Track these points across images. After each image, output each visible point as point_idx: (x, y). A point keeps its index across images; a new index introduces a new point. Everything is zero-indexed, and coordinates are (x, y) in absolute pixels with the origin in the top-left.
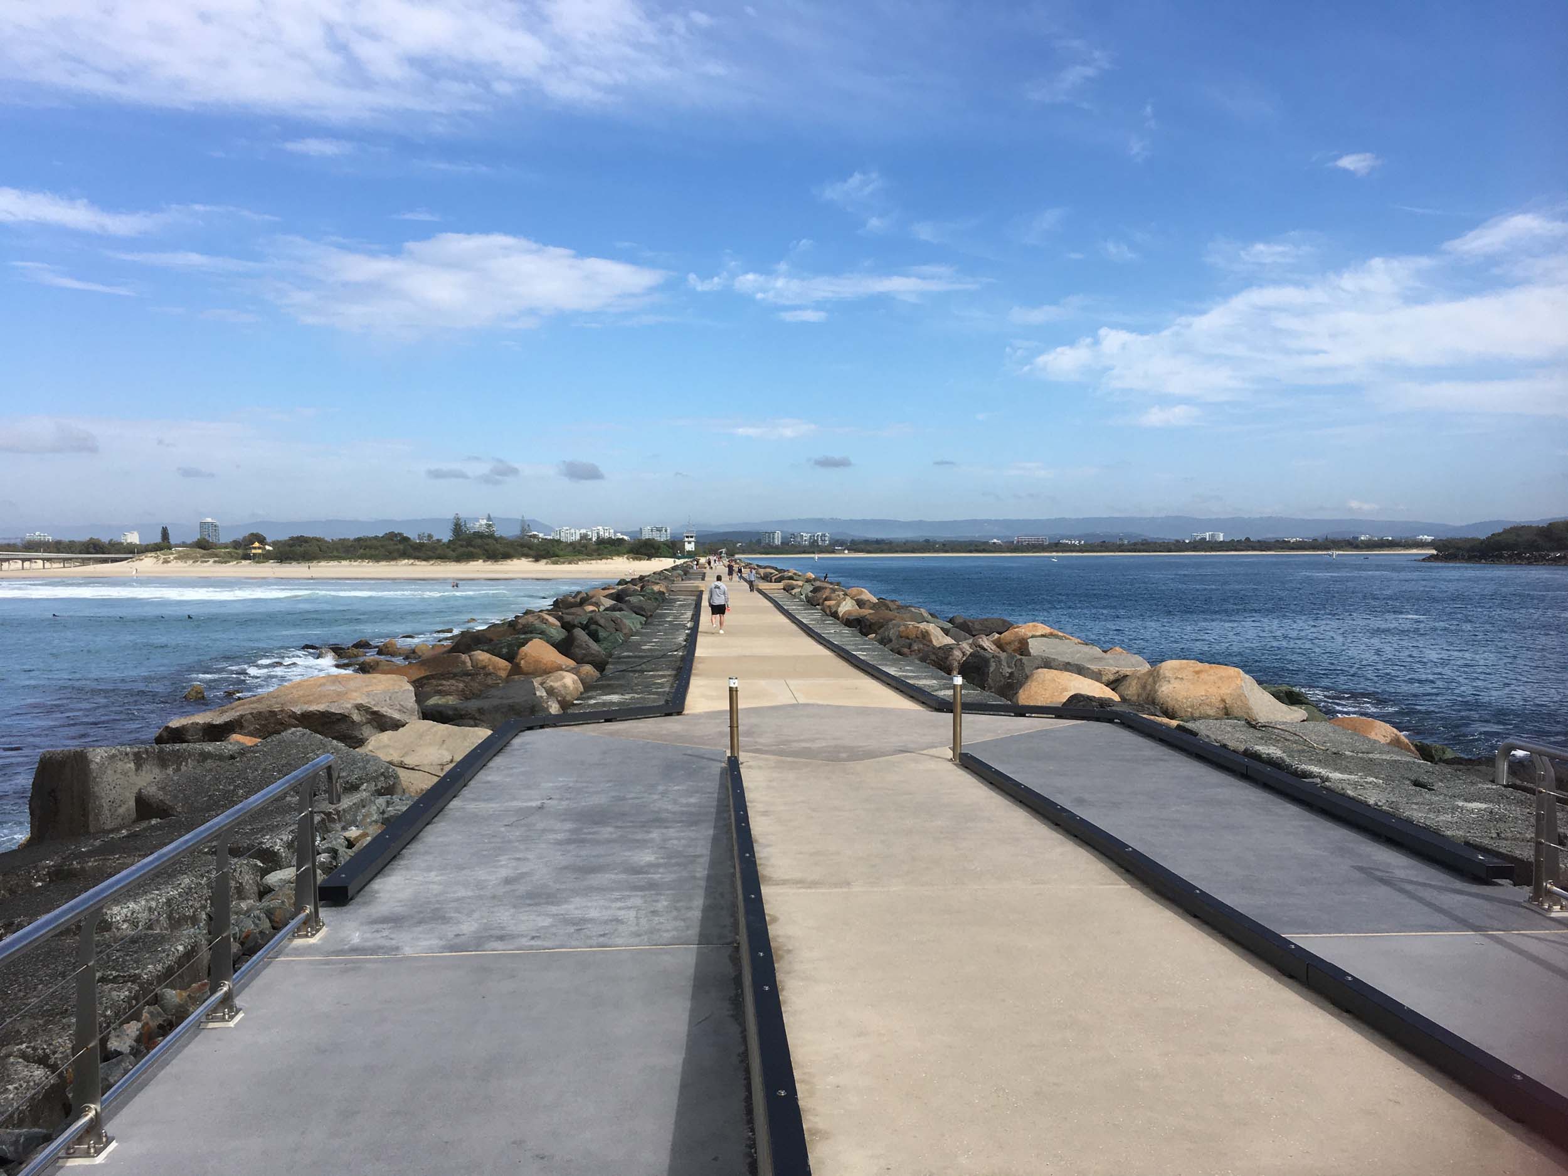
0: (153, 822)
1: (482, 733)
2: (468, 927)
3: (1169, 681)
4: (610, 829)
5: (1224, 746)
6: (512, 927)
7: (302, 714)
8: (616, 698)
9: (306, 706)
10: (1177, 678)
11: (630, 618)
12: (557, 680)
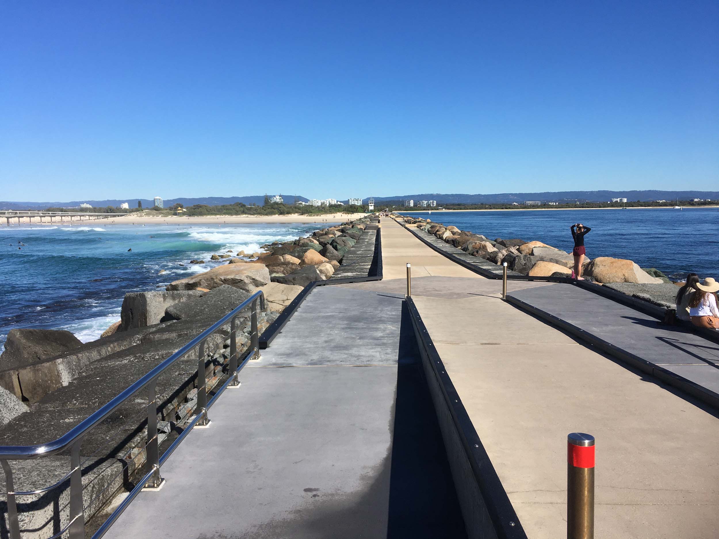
1: (302, 288)
2: (315, 357)
5: (624, 294)
6: (332, 357)
7: (225, 279)
8: (350, 274)
9: (226, 276)
10: (603, 265)
11: (350, 240)
12: (323, 267)
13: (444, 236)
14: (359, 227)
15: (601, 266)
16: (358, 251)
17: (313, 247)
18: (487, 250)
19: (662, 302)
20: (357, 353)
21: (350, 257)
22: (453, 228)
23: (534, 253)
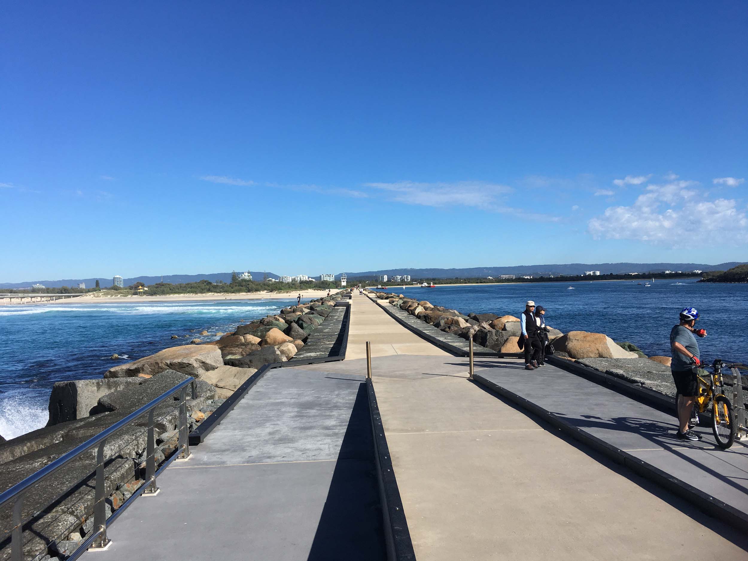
0: (107, 413)
1: (254, 371)
2: (254, 453)
4: (315, 411)
5: (597, 370)
6: (274, 453)
7: (170, 364)
8: (313, 354)
9: (173, 360)
10: (576, 339)
11: (317, 318)
12: (285, 347)
13: (417, 312)
14: (329, 303)
15: (573, 341)
16: (325, 329)
17: (277, 326)
18: (459, 325)
19: (636, 378)
20: (303, 447)
21: (316, 336)
22: (426, 304)
23: (506, 328)
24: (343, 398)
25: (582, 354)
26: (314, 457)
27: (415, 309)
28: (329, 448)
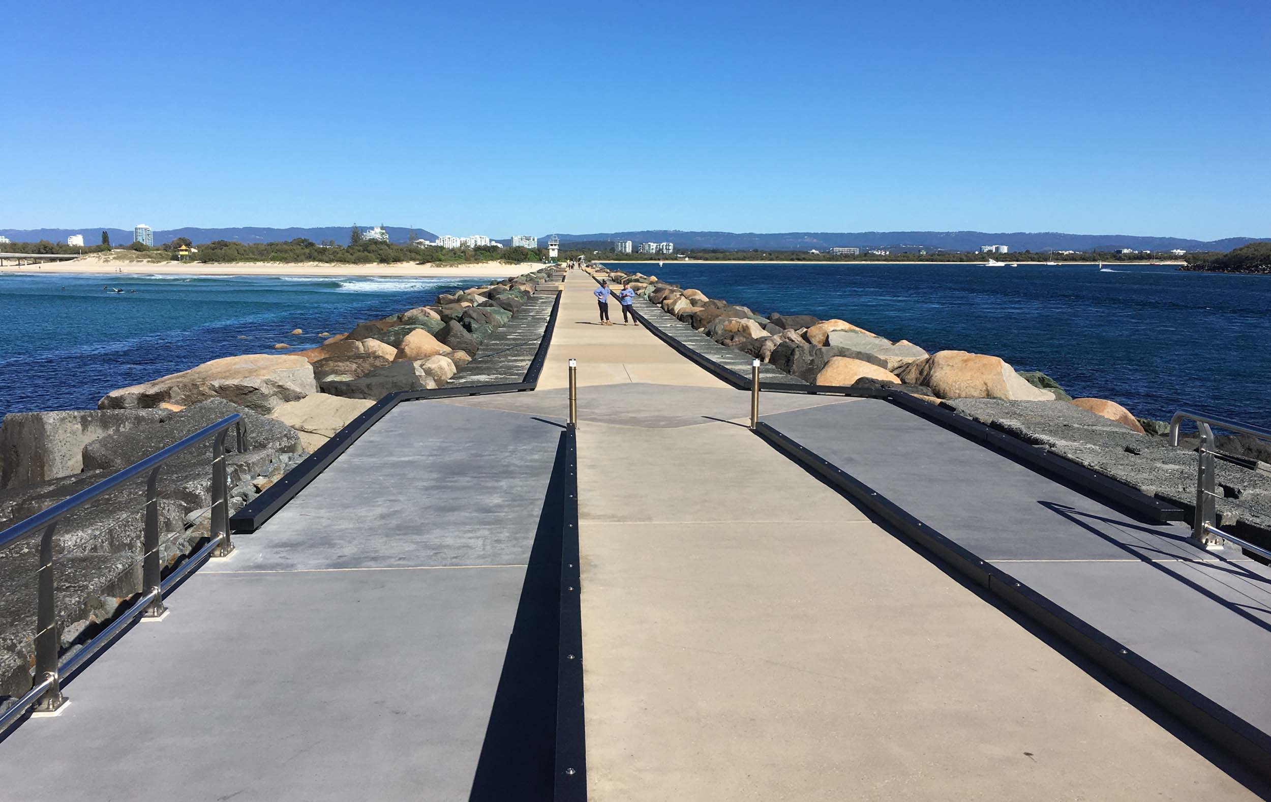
0: (98, 472)
1: (369, 403)
2: (349, 550)
3: (942, 368)
4: (467, 479)
5: (976, 420)
6: (384, 551)
7: (220, 387)
8: (483, 378)
9: (224, 380)
10: (949, 365)
11: (499, 313)
12: (434, 362)
13: (677, 308)
14: (523, 288)
15: (945, 368)
16: (511, 333)
17: (425, 325)
18: (750, 334)
19: (1041, 436)
20: (437, 542)
21: (493, 344)
22: (695, 294)
23: (830, 341)
24: (521, 459)
25: (957, 391)
26: (454, 560)
27: (675, 303)
28: (484, 545)
